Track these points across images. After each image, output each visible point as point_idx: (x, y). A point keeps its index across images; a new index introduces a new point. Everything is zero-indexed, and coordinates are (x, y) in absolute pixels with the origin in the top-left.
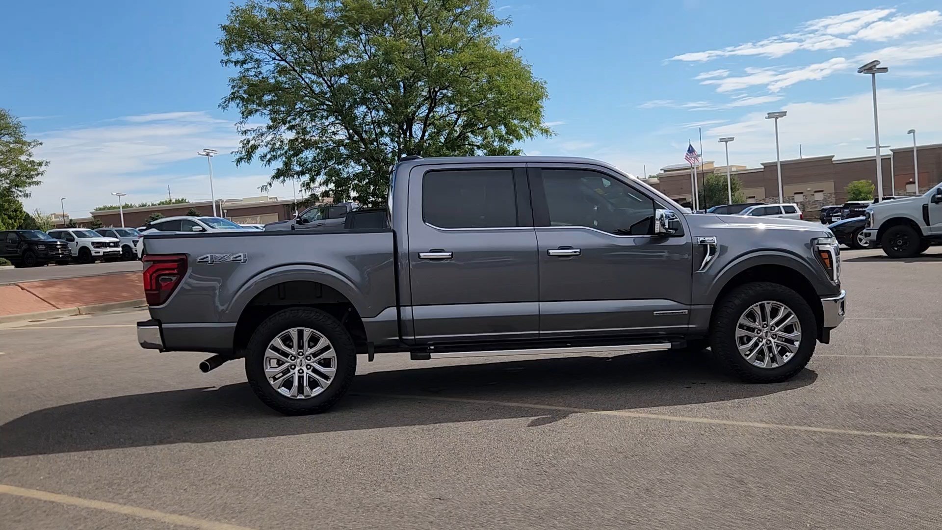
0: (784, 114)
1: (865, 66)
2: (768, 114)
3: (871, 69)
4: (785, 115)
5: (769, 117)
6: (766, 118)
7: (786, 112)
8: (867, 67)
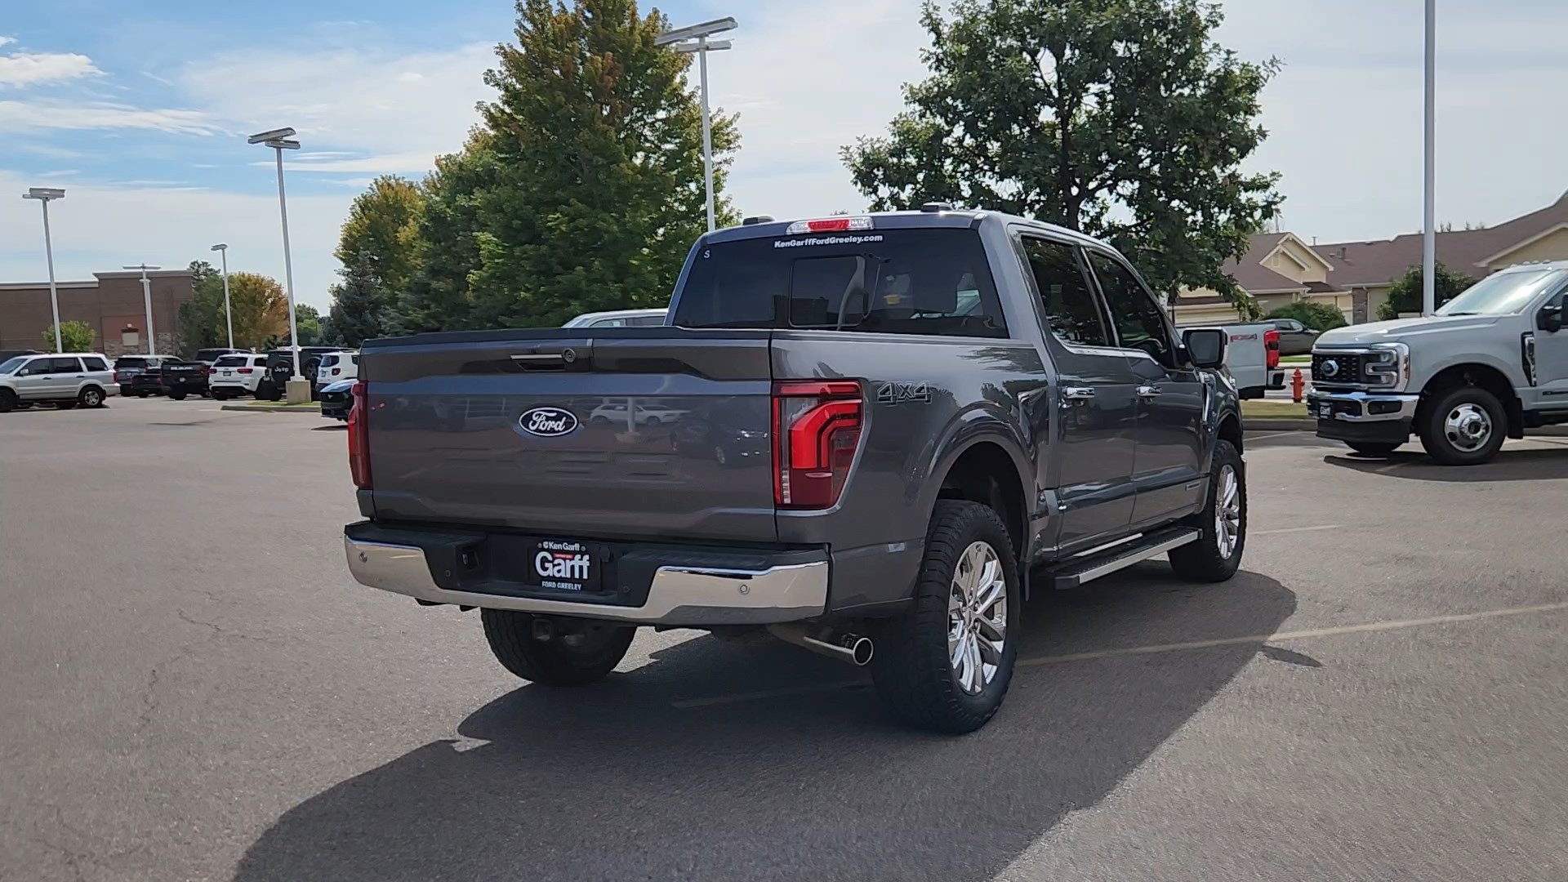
0: (59, 193)
1: (267, 133)
2: (31, 190)
3: (275, 140)
4: (63, 196)
5: (32, 196)
6: (24, 196)
7: (63, 191)
8: (271, 137)
